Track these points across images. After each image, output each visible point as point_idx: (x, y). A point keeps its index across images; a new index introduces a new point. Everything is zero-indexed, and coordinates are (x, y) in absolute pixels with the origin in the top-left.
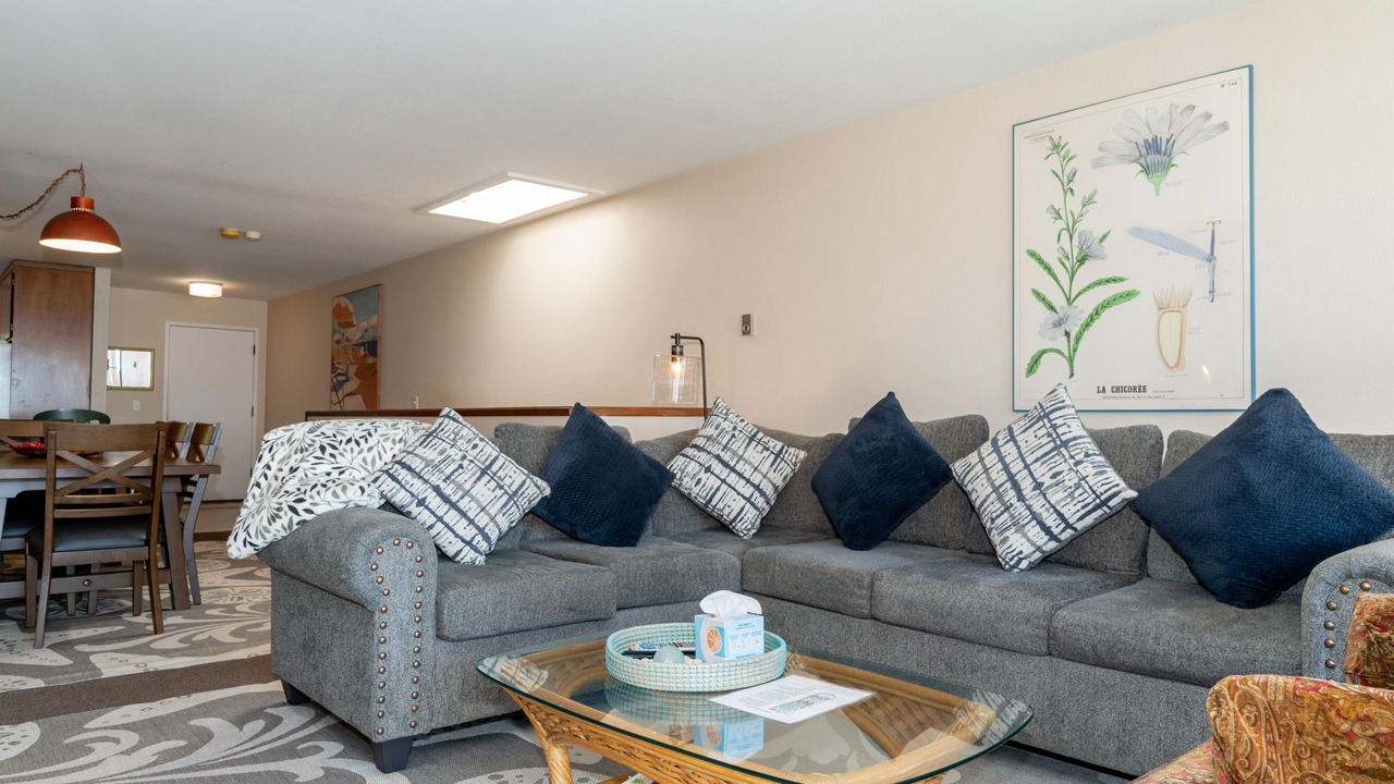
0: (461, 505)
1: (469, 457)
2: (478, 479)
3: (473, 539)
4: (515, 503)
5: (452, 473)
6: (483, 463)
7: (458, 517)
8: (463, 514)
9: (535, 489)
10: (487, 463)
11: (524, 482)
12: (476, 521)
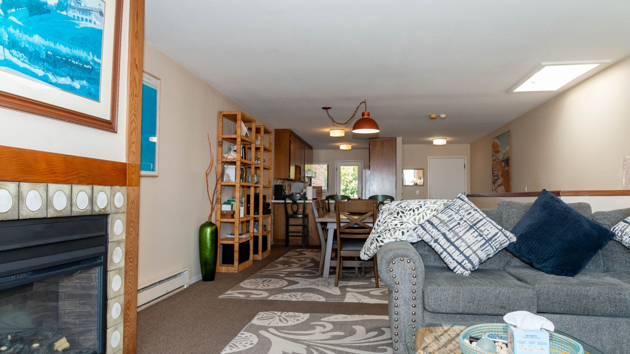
0: (456, 243)
1: (464, 219)
2: (468, 231)
3: (462, 262)
4: (490, 245)
5: (453, 227)
6: (472, 222)
7: (455, 249)
8: (457, 248)
9: (505, 238)
10: (474, 223)
11: (497, 234)
12: (464, 252)
